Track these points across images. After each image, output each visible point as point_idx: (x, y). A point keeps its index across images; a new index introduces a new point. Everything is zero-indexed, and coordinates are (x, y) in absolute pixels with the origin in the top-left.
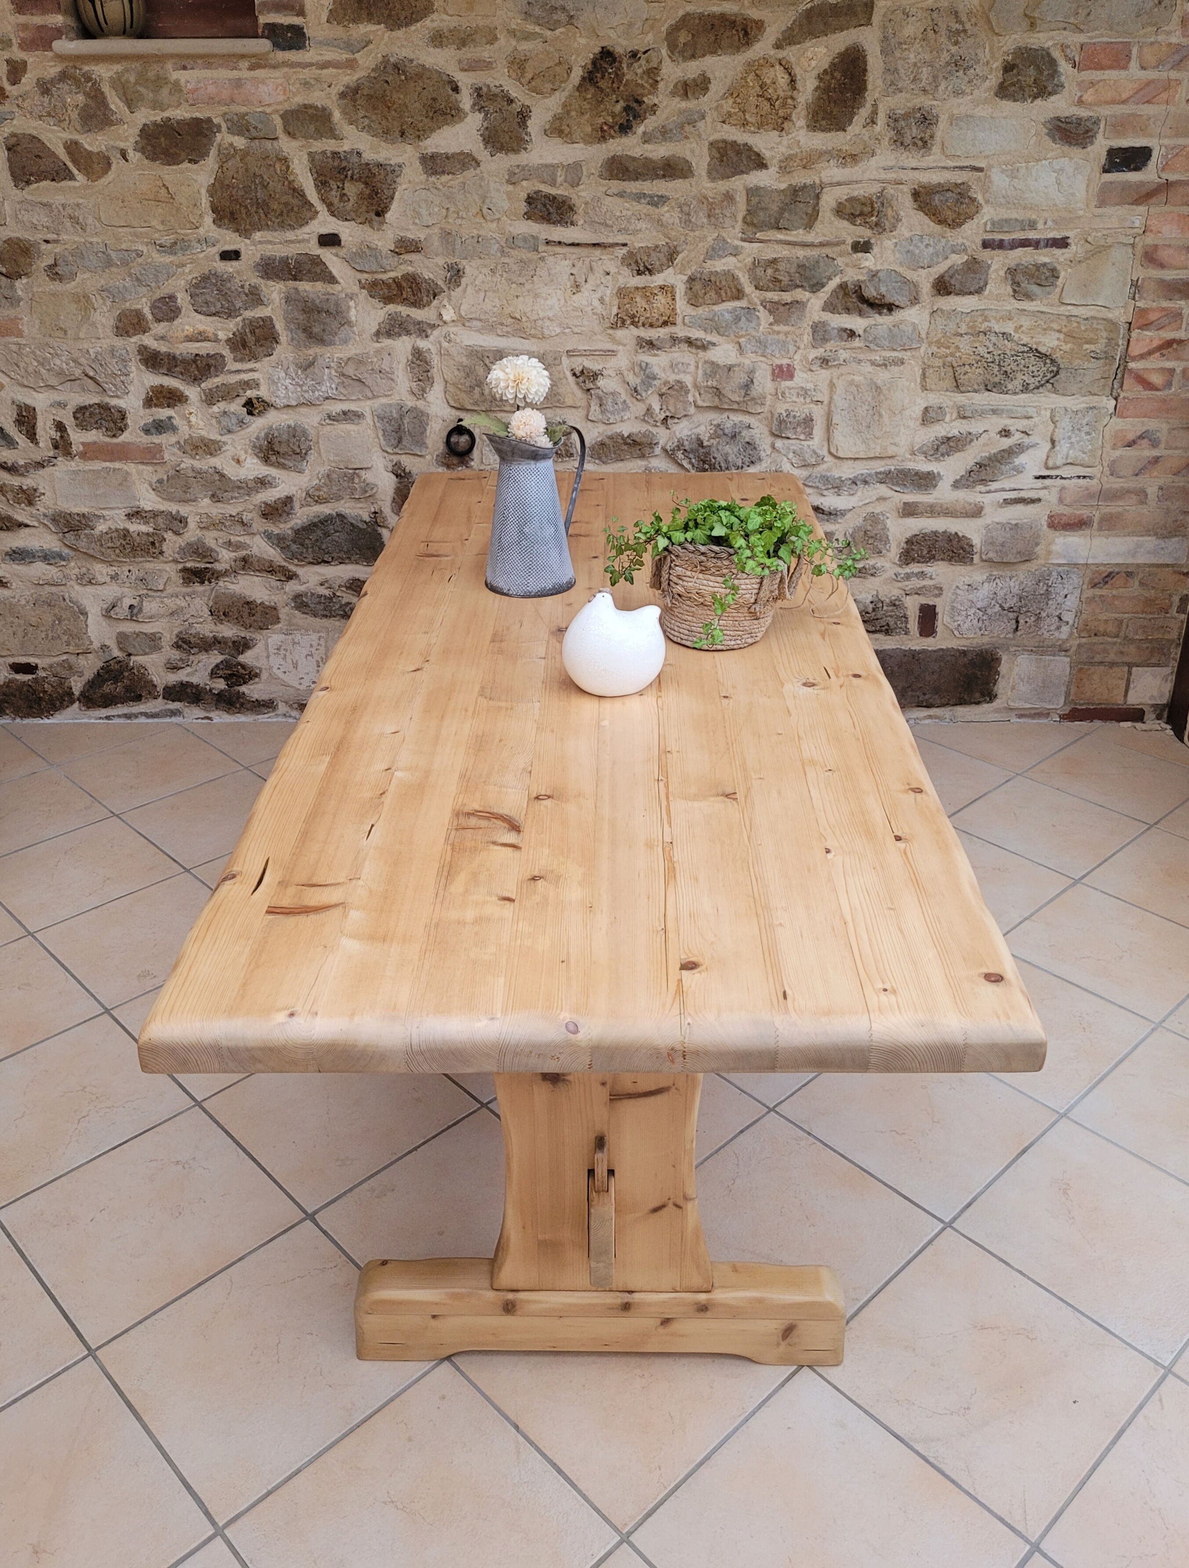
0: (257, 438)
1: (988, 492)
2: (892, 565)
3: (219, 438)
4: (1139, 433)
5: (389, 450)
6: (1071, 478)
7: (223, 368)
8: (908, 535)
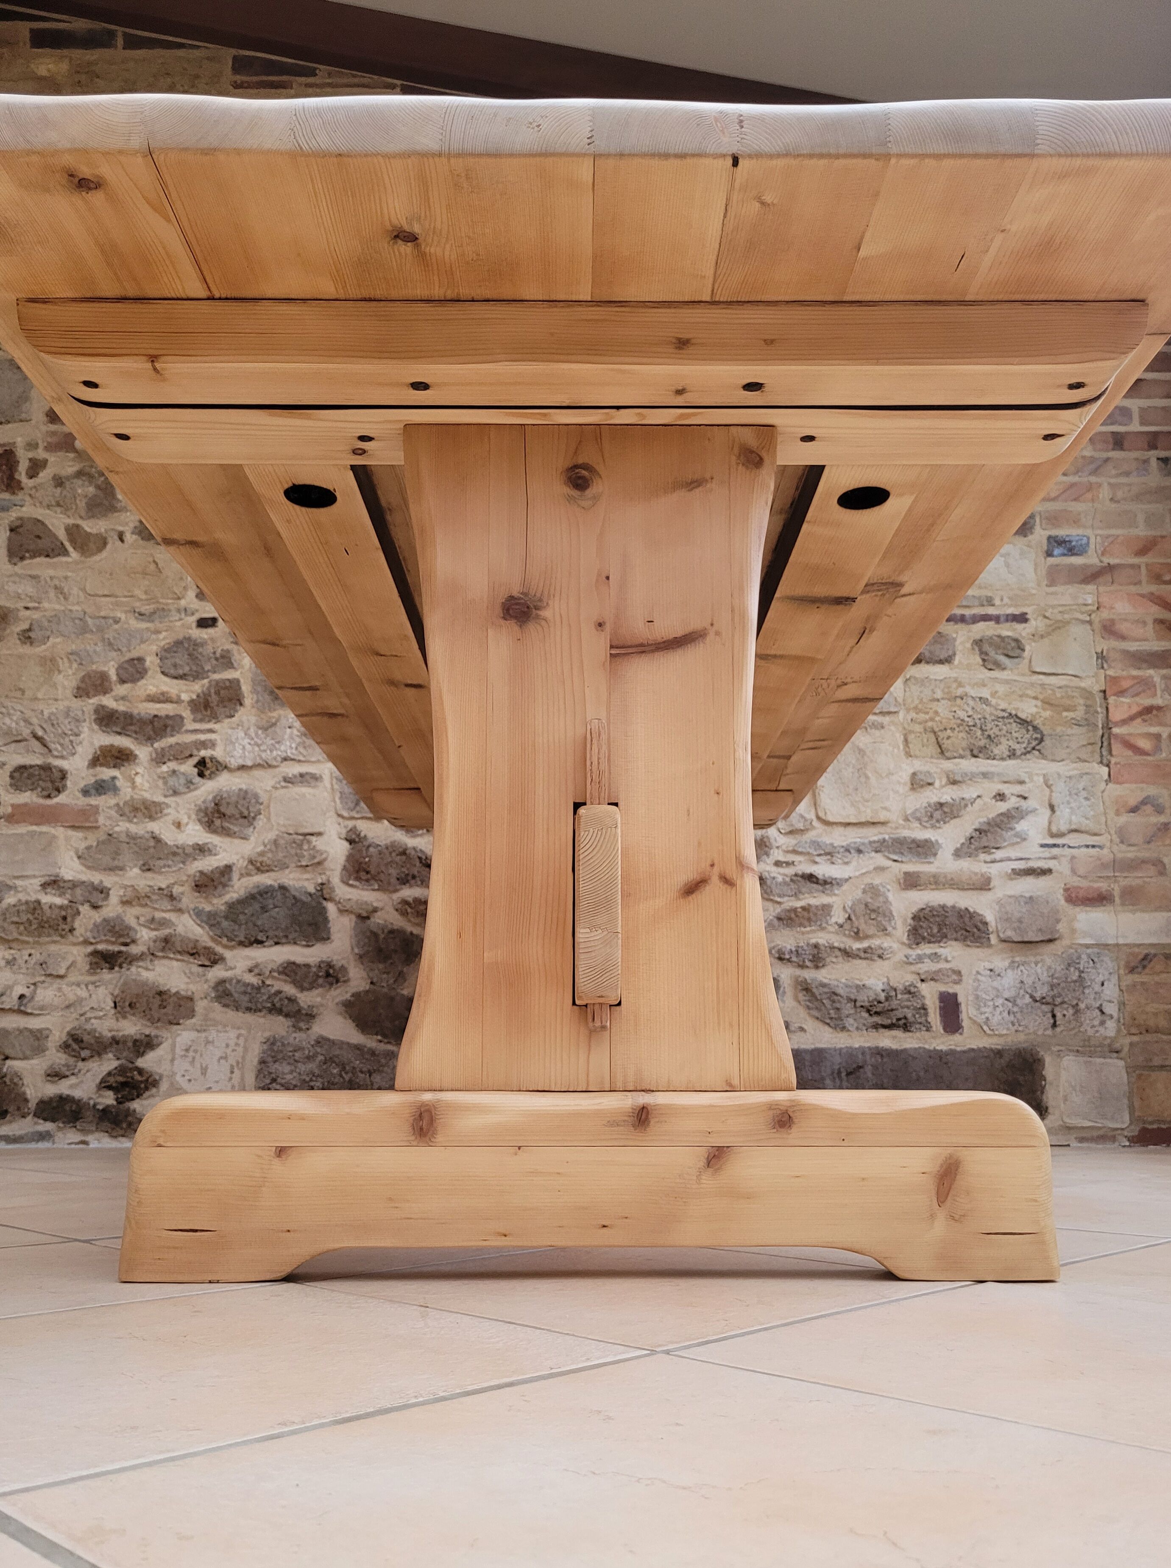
0: (204, 802)
1: (993, 862)
2: (900, 946)
3: (162, 799)
4: (1140, 799)
5: (345, 814)
6: (1079, 847)
7: (180, 729)
8: (914, 909)
